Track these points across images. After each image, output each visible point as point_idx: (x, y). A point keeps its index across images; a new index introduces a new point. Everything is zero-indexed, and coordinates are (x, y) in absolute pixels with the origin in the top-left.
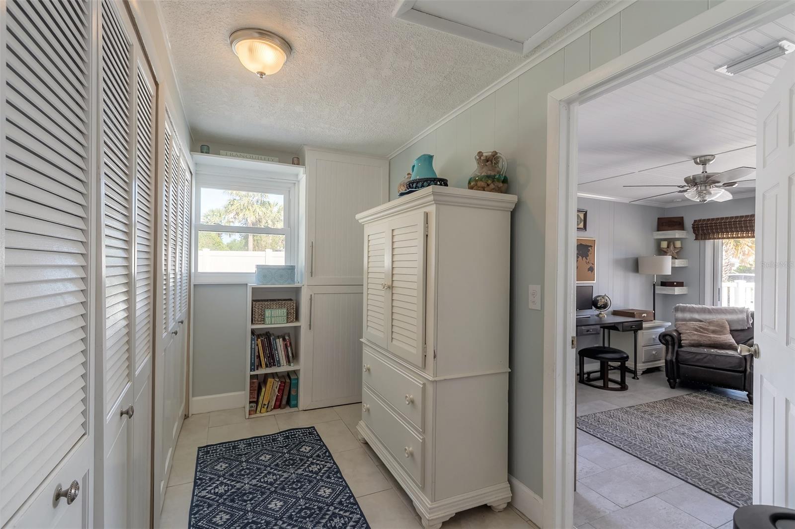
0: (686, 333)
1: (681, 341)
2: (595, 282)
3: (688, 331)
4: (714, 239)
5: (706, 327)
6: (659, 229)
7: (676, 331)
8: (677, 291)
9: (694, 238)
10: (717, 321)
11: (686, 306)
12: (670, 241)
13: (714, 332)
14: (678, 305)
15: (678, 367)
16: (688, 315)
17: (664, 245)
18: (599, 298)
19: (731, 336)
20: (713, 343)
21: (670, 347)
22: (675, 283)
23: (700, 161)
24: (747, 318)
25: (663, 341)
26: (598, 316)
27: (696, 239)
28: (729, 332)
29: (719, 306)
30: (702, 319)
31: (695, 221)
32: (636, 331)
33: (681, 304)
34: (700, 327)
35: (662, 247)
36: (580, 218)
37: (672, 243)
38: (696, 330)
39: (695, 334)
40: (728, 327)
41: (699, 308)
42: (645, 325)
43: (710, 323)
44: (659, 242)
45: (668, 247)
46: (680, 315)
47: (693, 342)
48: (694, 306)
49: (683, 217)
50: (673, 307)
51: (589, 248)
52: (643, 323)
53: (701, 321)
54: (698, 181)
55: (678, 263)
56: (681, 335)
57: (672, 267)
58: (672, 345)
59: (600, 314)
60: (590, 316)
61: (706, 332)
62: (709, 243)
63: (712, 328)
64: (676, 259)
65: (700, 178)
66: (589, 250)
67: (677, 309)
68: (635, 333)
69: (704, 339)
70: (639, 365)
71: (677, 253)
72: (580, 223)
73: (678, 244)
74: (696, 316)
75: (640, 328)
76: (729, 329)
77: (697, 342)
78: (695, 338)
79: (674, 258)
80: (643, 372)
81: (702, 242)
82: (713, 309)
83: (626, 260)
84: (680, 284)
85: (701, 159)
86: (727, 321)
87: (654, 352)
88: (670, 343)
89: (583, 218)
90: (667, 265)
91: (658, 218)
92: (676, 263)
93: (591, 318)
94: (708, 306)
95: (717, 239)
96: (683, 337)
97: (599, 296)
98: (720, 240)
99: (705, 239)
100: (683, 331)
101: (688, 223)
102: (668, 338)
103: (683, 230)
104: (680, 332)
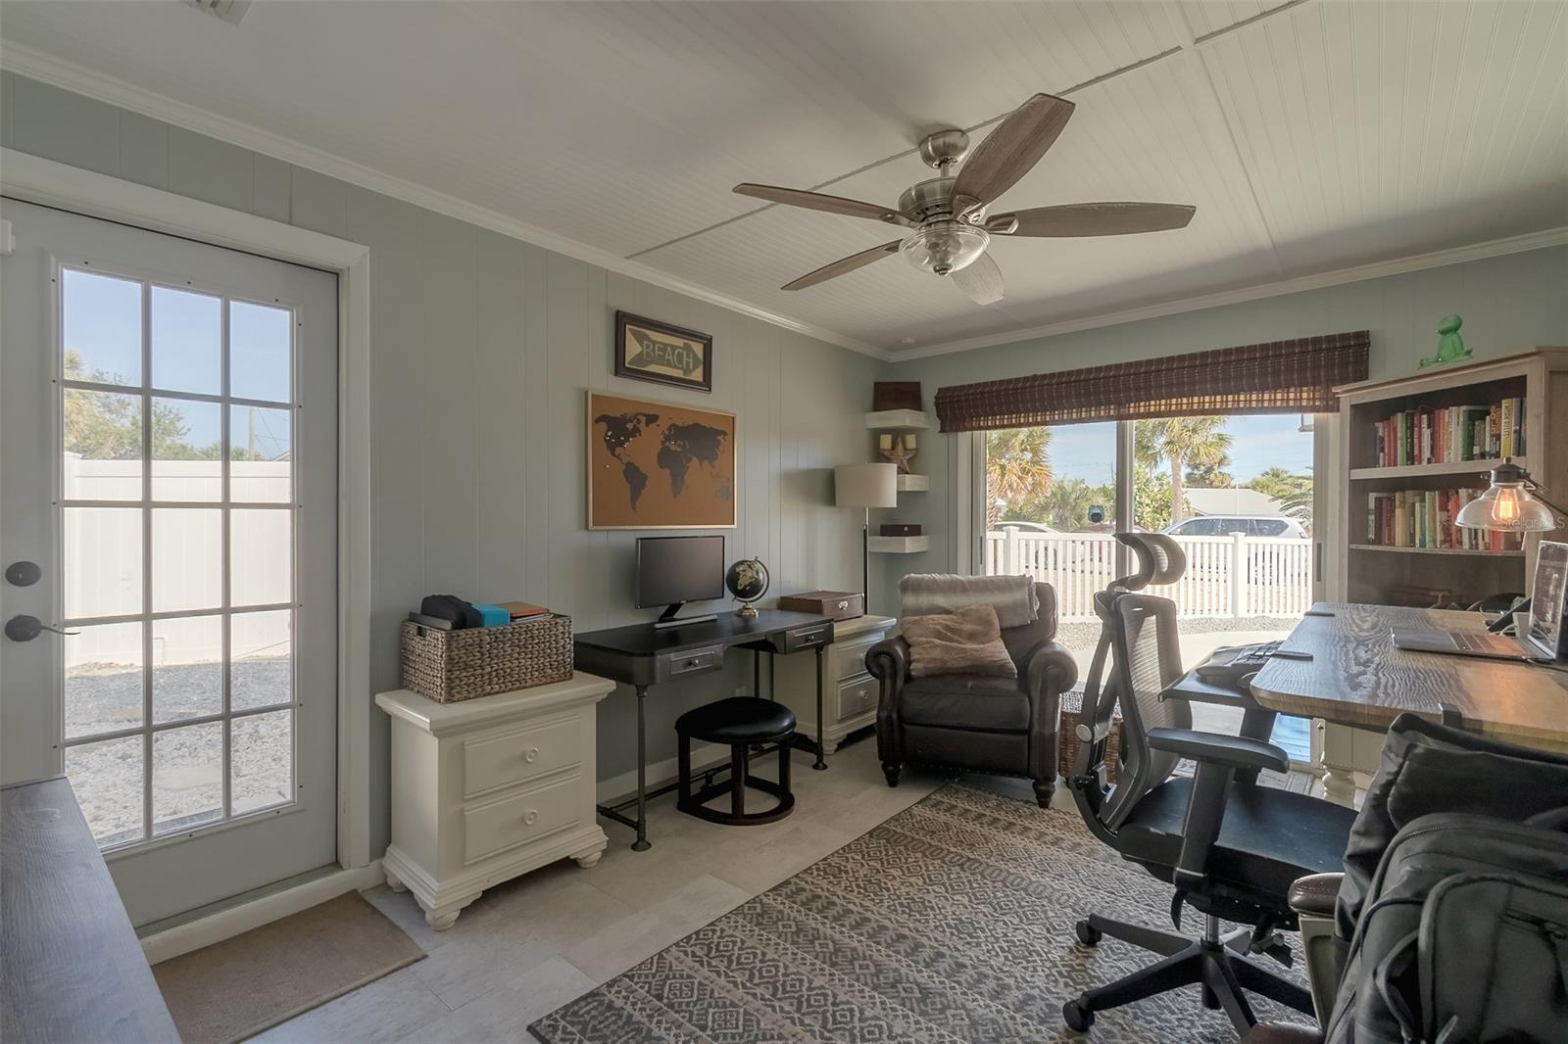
0: (920, 644)
1: (910, 663)
2: (735, 526)
3: (924, 639)
4: (973, 429)
5: (957, 626)
6: (877, 407)
7: (902, 639)
8: (910, 545)
9: (939, 429)
10: (977, 610)
11: (923, 579)
12: (898, 434)
13: (972, 637)
14: (907, 576)
15: (902, 731)
16: (925, 600)
17: (886, 442)
18: (741, 568)
19: (1001, 644)
20: (969, 663)
21: (888, 682)
22: (906, 529)
23: (933, 148)
24: (1030, 598)
25: (875, 670)
26: (739, 614)
27: (942, 431)
28: (999, 633)
29: (980, 576)
30: (950, 608)
31: (940, 390)
32: (819, 649)
33: (912, 575)
34: (947, 627)
35: (882, 447)
36: (695, 355)
37: (899, 439)
38: (939, 635)
39: (936, 646)
40: (996, 622)
41: (945, 582)
42: (839, 629)
43: (965, 614)
44: (876, 434)
45: (894, 447)
46: (910, 600)
47: (931, 665)
48: (937, 576)
49: (919, 383)
50: (899, 583)
51: (719, 438)
52: (835, 625)
53: (947, 612)
54: (929, 201)
55: (912, 483)
56: (911, 650)
57: (898, 492)
58: (891, 678)
59: (745, 608)
60: (716, 617)
61: (956, 637)
62: (964, 438)
63: (967, 627)
64: (907, 473)
65: (933, 193)
66: (719, 441)
67: (906, 587)
68: (817, 653)
69: (954, 656)
70: (830, 729)
71: (909, 461)
72: (695, 368)
73: (911, 441)
74: (940, 600)
75: (828, 638)
76: (999, 628)
77: (939, 665)
78: (936, 654)
79: (901, 471)
80: (838, 744)
81: (952, 435)
82: (971, 582)
83: (810, 473)
84: (915, 531)
85: (935, 145)
86: (995, 608)
87: (862, 693)
88: (888, 671)
89: (700, 355)
90: (890, 486)
91: (876, 384)
92: (908, 483)
93: (718, 622)
94: (962, 576)
95: (977, 429)
96: (916, 653)
97: (742, 563)
98: (983, 432)
99: (957, 430)
100: (915, 639)
101: (929, 396)
102: (885, 660)
103: (921, 410)
104: (909, 641)
